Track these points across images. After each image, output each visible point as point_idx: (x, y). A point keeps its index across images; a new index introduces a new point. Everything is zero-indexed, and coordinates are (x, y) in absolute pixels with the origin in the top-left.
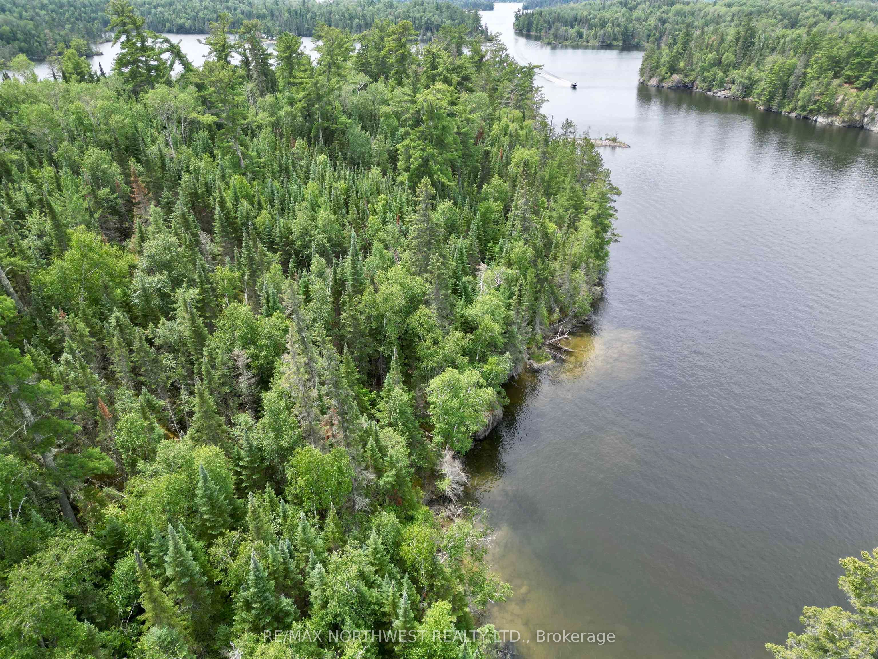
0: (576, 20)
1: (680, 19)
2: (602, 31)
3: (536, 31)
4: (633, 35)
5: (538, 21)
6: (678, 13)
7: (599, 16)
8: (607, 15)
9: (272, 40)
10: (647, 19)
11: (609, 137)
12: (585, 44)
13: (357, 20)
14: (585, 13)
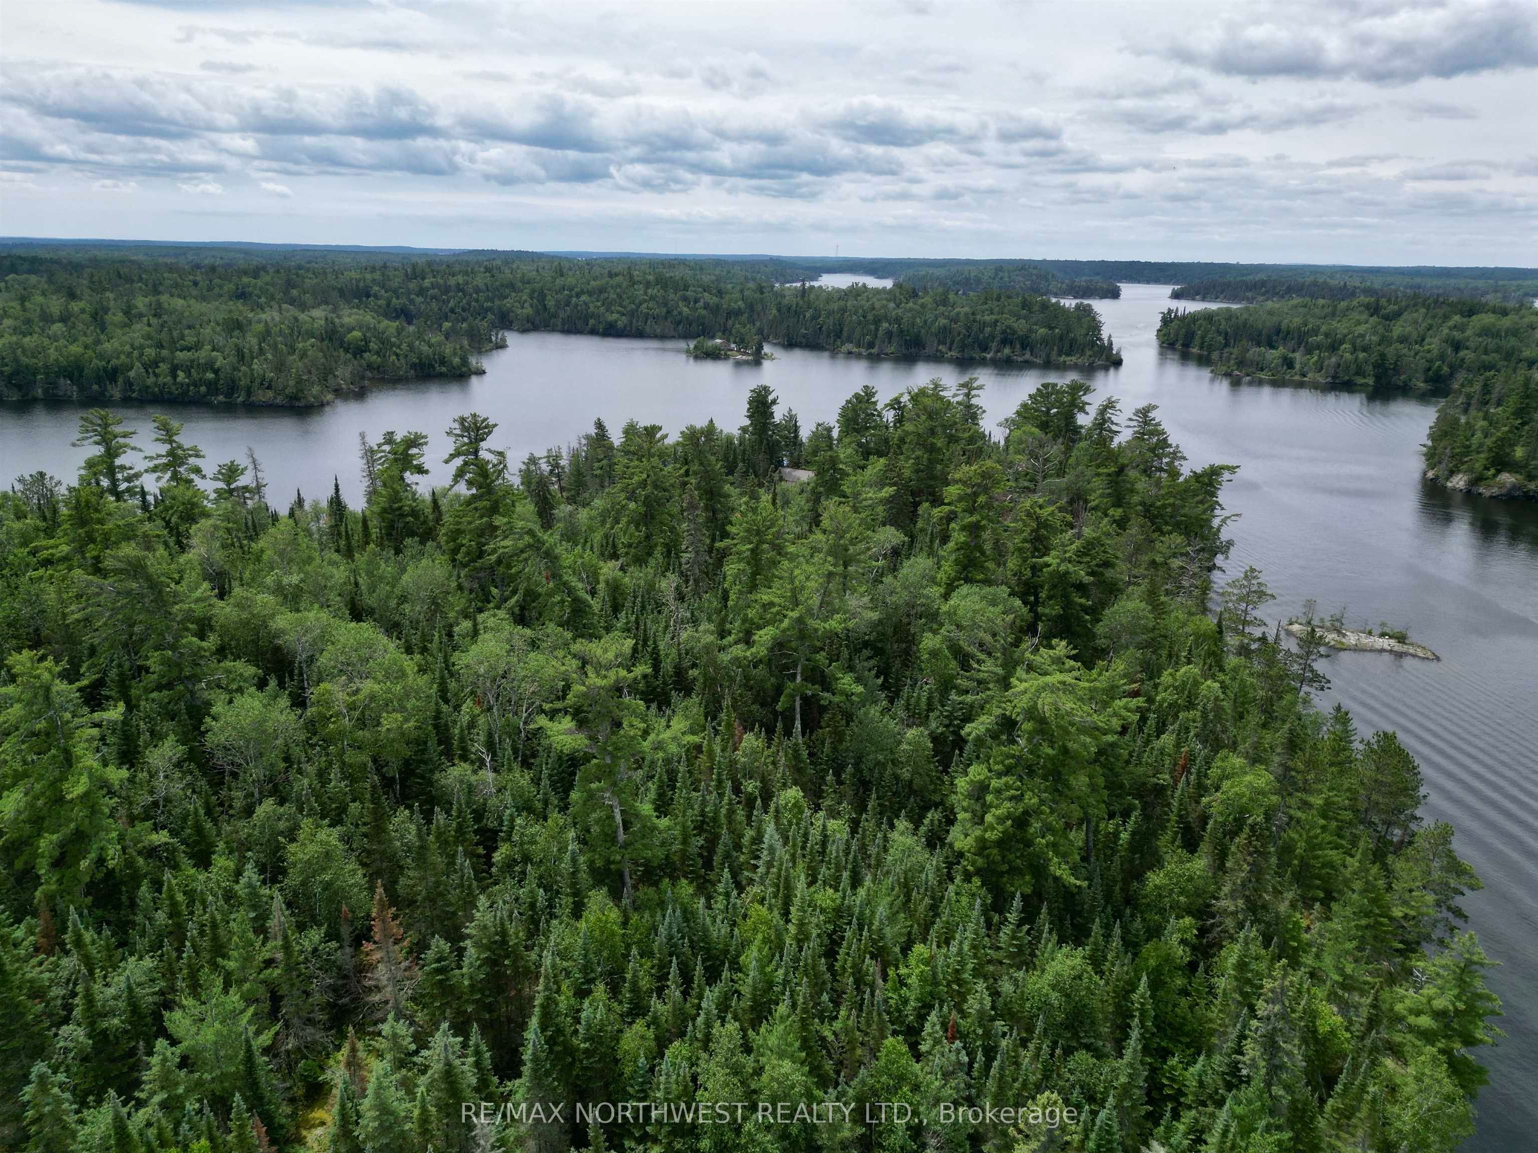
0: (1278, 332)
1: (1491, 343)
2: (1333, 359)
3: (1201, 348)
4: (1397, 370)
5: (1207, 332)
6: (1486, 332)
7: (1324, 328)
8: (1341, 327)
9: (745, 353)
10: (1423, 340)
11: (1387, 630)
12: (1297, 378)
13: (885, 325)
14: (1297, 321)
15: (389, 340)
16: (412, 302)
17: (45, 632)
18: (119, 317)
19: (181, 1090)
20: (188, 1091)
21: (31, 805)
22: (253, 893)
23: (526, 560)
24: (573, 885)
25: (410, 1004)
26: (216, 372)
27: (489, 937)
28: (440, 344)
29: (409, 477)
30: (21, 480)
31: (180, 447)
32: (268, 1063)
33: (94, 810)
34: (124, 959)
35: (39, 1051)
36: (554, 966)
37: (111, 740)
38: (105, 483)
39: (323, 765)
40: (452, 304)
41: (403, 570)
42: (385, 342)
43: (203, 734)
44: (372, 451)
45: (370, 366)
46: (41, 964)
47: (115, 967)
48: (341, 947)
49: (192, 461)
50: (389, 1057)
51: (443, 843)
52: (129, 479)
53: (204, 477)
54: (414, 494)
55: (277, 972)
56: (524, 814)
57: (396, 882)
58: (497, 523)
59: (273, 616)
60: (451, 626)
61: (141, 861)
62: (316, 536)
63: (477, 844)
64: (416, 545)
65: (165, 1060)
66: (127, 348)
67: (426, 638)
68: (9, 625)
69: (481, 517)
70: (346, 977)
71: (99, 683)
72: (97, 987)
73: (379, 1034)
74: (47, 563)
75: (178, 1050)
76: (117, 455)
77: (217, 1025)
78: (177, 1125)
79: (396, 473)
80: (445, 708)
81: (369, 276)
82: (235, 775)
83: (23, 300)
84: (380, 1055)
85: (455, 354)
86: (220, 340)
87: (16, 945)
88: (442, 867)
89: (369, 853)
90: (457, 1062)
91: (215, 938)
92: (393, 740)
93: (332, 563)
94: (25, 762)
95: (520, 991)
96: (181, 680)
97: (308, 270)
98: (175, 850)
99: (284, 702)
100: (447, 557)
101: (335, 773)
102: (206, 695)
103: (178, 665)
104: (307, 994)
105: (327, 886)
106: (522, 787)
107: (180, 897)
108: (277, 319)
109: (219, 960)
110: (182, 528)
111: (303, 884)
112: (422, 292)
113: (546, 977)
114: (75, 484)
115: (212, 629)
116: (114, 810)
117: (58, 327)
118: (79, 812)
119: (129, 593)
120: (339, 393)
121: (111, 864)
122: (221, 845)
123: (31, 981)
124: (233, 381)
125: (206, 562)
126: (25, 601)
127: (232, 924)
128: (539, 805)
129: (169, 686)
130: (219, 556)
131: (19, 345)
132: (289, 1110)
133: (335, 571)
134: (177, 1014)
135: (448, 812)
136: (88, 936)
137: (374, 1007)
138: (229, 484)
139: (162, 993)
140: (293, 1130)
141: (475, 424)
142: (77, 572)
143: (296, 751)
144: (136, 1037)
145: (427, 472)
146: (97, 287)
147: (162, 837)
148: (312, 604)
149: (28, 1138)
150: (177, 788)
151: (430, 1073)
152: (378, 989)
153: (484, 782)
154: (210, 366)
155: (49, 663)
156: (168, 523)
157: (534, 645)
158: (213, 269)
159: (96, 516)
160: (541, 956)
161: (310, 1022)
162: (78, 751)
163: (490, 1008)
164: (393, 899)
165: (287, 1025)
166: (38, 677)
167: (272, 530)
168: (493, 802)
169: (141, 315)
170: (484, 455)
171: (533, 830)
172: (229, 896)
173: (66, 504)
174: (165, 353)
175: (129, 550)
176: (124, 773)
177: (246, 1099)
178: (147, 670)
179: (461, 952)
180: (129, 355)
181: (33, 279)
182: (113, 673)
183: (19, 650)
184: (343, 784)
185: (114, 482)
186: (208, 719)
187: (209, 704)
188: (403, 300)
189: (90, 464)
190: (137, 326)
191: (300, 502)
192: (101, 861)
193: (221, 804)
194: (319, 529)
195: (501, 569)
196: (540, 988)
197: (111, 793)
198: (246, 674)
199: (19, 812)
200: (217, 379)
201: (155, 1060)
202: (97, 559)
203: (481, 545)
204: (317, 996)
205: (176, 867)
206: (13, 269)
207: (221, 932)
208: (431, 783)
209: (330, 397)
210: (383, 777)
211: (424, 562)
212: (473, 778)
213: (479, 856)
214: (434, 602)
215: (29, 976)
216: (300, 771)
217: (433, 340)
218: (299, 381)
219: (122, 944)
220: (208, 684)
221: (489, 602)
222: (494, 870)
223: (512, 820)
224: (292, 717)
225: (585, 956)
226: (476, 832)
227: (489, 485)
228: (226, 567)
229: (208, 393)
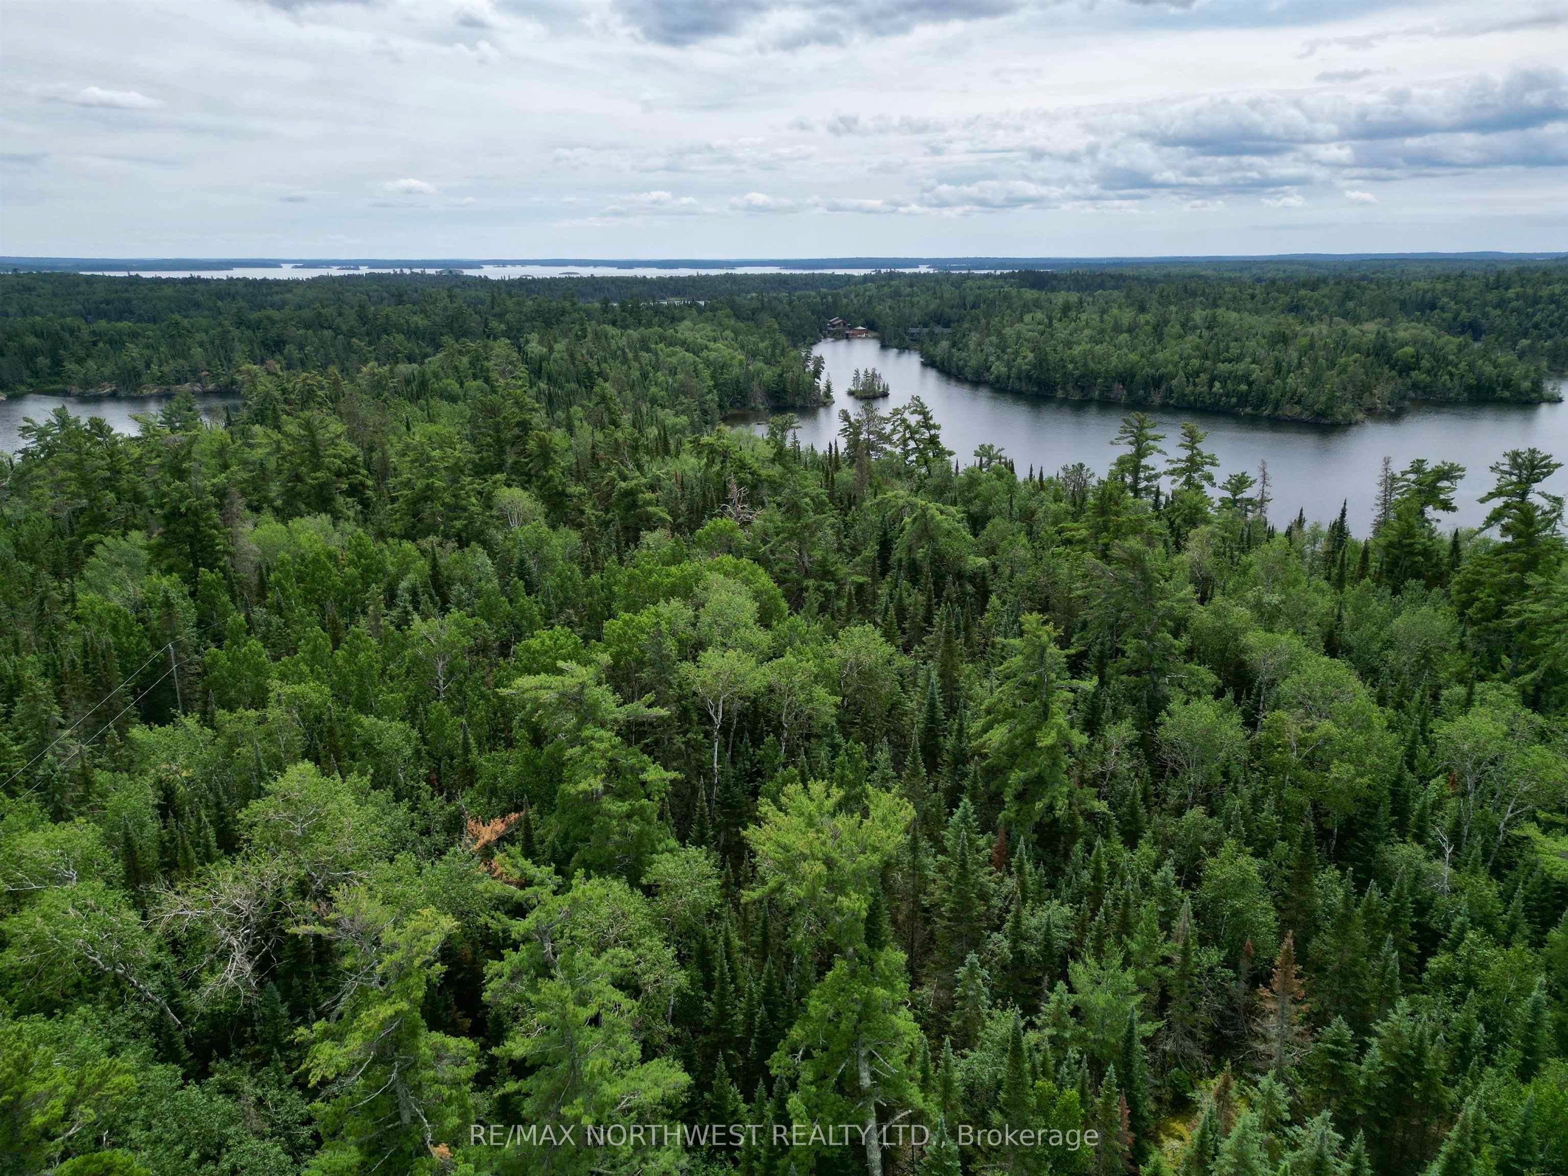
15: (1445, 358)
16: (1485, 315)
17: (1053, 601)
18: (1177, 329)
19: (1067, 1035)
20: (1073, 1038)
21: (1011, 741)
22: (1166, 890)
23: (1559, 632)
24: (1527, 1039)
25: (1294, 1071)
26: (1250, 384)
27: (1401, 1047)
28: (1508, 364)
29: (1431, 512)
30: (1065, 469)
31: (1200, 454)
32: (1145, 1053)
33: (1055, 763)
34: (1049, 899)
35: (976, 944)
36: (1477, 1119)
37: (1081, 706)
38: (1129, 479)
39: (1259, 792)
40: (1537, 318)
41: (1397, 613)
42: (1440, 360)
43: (1157, 725)
44: (1394, 479)
45: (1415, 386)
46: (991, 874)
47: (1042, 903)
48: (1236, 979)
49: (1207, 468)
50: (1260, 1112)
51: (1372, 922)
52: (1148, 479)
53: (1214, 485)
54: (1432, 531)
55: (1171, 973)
56: (1481, 930)
57: (1307, 940)
58: (1529, 581)
59: (1245, 631)
60: (1440, 687)
61: (1081, 820)
62: (1308, 559)
63: (1412, 939)
64: (1419, 589)
65: (1060, 1002)
66: (1176, 358)
67: (1406, 694)
68: (1029, 589)
69: (1511, 571)
70: (1234, 1010)
71: (1083, 655)
72: (1025, 912)
73: (1256, 1084)
74: (1068, 542)
75: (1074, 998)
76: (1144, 456)
77: (1109, 995)
78: (1059, 1063)
79: (1416, 505)
80: (1409, 776)
81: (1439, 286)
82: (1175, 773)
83: (1103, 312)
84: (1252, 1105)
85: (1526, 377)
86: (1261, 353)
87: (978, 851)
88: (1365, 946)
89: (1287, 898)
90: (1332, 1159)
91: (1125, 916)
92: (1341, 792)
93: (1319, 590)
94: (1015, 705)
95: (1425, 1124)
96: (1150, 670)
97: (1371, 281)
98: (1109, 822)
99: (1237, 718)
100: (1454, 608)
101: (1269, 804)
102: (1167, 690)
103: (1150, 656)
104: (1195, 1008)
105: (1236, 913)
106: (1485, 897)
107: (1104, 866)
108: (1325, 332)
109: (1124, 937)
110: (1182, 531)
111: (1214, 900)
112: (1501, 304)
113: (1464, 1127)
114: (1105, 478)
115: (1186, 629)
116: (1070, 767)
117: (1124, 337)
118: (1043, 761)
119: (1124, 581)
120: (1372, 413)
121: (1058, 813)
122: (1149, 833)
123: (982, 885)
124: (1264, 395)
125: (1196, 565)
126: (1044, 571)
127: (1142, 909)
128: (1502, 928)
129: (1138, 673)
130: (1209, 563)
131: (1091, 352)
132: (1153, 1107)
133: (1319, 599)
134: (1079, 968)
135: (1386, 891)
136: (1028, 867)
137: (1256, 1055)
138: (1235, 495)
139: (1070, 941)
140: (1153, 1128)
141: (1531, 461)
142: (1089, 554)
143: (1236, 770)
144: (1045, 970)
145: (1454, 509)
146: (1164, 300)
147: (1101, 806)
148: (1287, 627)
149: (954, 1008)
150: (1124, 767)
151: (1299, 1152)
152: (1265, 1040)
153: (1437, 874)
154: (1246, 378)
155: (1049, 627)
156: (1172, 523)
157: (1543, 736)
158: (1273, 282)
159: (1114, 508)
160: (1462, 1101)
161: (1191, 1035)
162: (1055, 708)
163: (1383, 1124)
164: (1301, 956)
165: (1169, 1026)
166: (1039, 637)
167: (1265, 546)
168: (1443, 901)
169: (1195, 327)
170: (1534, 498)
171: (1488, 953)
172: (1145, 882)
173: (1094, 494)
174: (1208, 363)
175: (1134, 543)
176: (1084, 739)
177: (1118, 1075)
178: (1123, 653)
179: (1364, 1047)
180: (1176, 364)
181: (1116, 293)
182: (1096, 649)
183: (1031, 610)
184: (1275, 818)
185: (1136, 480)
186: (1163, 713)
187: (1167, 699)
188: (1476, 313)
189: (1121, 462)
190: (1189, 338)
191: (1300, 522)
192: (1051, 808)
193: (1157, 796)
194: (1313, 553)
195: (1522, 637)
196: (1453, 1135)
197: (1071, 752)
198: (1207, 681)
199: (1002, 744)
200: (1249, 392)
201: (1054, 997)
202: (1107, 546)
203: (1501, 604)
204: (1203, 1014)
205: (1107, 837)
206: (1102, 286)
207: (1132, 912)
208: (1372, 851)
209: (1360, 416)
210: (1320, 826)
211: (1424, 609)
212: (1425, 865)
213: (1410, 953)
214: (1425, 655)
215: (981, 880)
216: (1235, 790)
217: (1501, 360)
218: (1332, 398)
219: (1051, 886)
220: (1171, 680)
221: (1495, 671)
222: (1425, 976)
223: (1462, 931)
224: (1241, 735)
225: (1524, 1131)
226: (1414, 926)
227: (1531, 535)
228: (1213, 574)
229: (1238, 404)
